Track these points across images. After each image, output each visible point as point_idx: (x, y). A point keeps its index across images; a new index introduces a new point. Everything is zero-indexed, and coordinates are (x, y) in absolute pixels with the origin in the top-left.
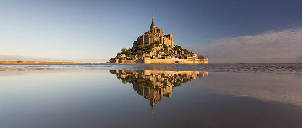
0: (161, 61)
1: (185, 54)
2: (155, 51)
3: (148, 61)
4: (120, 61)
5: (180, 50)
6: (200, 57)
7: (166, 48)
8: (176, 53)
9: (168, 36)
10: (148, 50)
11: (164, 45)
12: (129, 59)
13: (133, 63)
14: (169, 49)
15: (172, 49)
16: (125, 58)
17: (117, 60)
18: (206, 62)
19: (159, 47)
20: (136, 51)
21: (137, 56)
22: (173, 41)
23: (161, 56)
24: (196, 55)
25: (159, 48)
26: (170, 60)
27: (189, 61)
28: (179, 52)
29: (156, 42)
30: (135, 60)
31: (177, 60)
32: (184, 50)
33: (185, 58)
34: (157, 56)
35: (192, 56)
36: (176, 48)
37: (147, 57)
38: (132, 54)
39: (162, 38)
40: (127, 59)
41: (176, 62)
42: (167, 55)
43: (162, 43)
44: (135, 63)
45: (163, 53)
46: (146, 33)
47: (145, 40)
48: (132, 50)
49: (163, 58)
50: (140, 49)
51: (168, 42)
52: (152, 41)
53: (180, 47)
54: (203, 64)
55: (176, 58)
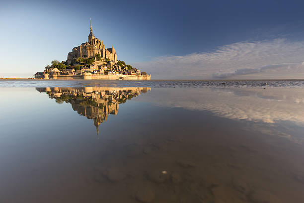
0: (105, 77)
1: (129, 70)
2: (96, 65)
3: (88, 77)
4: (51, 76)
5: (124, 66)
6: (143, 74)
7: (108, 63)
8: (120, 68)
9: (110, 50)
10: (87, 63)
11: (106, 59)
12: (64, 74)
13: (68, 78)
14: (112, 64)
15: (116, 64)
16: (57, 72)
17: (47, 76)
18: (149, 78)
19: (100, 61)
20: (72, 64)
21: (74, 70)
22: (115, 55)
23: (103, 72)
24: (139, 72)
25: (101, 63)
26: (114, 76)
27: (133, 77)
28: (123, 68)
29: (97, 56)
30: (72, 75)
31: (122, 75)
32: (128, 66)
33: (129, 74)
34: (99, 71)
35: (135, 72)
36: (119, 63)
37: (87, 72)
38: (67, 68)
39: (104, 51)
40: (61, 74)
41: (120, 78)
42: (110, 71)
43: (104, 57)
44: (72, 78)
45: (106, 68)
46: (83, 44)
47: (82, 52)
48: (66, 63)
49: (106, 73)
50: (77, 62)
51: (110, 56)
52: (92, 54)
53: (123, 63)
54: (146, 80)
55: (120, 73)
